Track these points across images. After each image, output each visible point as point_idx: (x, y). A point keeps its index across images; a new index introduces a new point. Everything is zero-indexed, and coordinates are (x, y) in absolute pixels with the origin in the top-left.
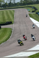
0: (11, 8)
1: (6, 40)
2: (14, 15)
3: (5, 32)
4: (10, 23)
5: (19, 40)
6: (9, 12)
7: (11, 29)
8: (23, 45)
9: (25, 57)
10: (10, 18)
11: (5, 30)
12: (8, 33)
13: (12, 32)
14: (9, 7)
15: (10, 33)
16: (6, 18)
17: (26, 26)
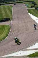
0: (9, 3)
1: (4, 38)
2: (12, 11)
3: (2, 30)
4: (8, 19)
5: (16, 39)
6: (6, 7)
7: (9, 26)
8: (21, 44)
10: (8, 14)
11: (3, 27)
12: (6, 31)
13: (10, 29)
14: (7, 2)
15: (8, 30)
17: (25, 23)
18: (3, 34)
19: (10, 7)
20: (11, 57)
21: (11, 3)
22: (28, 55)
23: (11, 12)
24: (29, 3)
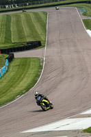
0: (38, 5)
1: (27, 89)
3: (24, 69)
4: (37, 45)
6: (32, 16)
7: (39, 60)
9: (75, 131)
10: (36, 32)
11: (25, 63)
12: (31, 72)
13: (41, 67)
14: (33, 4)
15: (36, 70)
16: (26, 31)
17: (77, 52)
18: (24, 80)
19: (42, 16)
20: (44, 133)
21: (44, 5)
22: (85, 128)
23: (44, 26)
24: (88, 5)
